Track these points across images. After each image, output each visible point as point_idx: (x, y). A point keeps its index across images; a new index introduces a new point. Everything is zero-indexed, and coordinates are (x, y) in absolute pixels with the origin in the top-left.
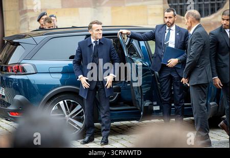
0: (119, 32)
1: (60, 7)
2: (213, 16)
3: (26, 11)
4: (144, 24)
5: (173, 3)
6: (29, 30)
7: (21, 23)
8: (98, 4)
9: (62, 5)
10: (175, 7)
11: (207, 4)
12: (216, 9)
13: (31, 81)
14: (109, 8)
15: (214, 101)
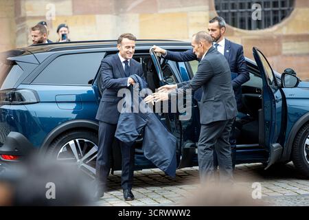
0: (151, 48)
1: (71, 13)
2: (275, 28)
3: (24, 19)
4: (184, 38)
5: (223, 9)
6: (28, 44)
7: (17, 34)
8: (122, 10)
9: (73, 11)
10: (226, 14)
11: (268, 12)
12: (280, 18)
13: (31, 113)
14: (137, 15)
15: (278, 142)
